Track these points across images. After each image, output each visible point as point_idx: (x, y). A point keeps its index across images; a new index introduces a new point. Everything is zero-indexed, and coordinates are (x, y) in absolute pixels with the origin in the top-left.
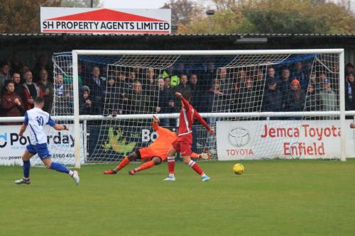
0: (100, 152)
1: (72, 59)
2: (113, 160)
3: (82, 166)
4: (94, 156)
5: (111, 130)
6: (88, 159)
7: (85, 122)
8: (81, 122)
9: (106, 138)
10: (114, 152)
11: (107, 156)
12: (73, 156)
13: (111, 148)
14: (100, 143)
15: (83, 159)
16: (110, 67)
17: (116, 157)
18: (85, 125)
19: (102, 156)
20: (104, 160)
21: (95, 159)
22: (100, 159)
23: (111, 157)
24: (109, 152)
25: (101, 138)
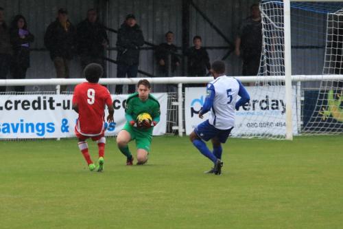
0: (318, 120)
1: (283, 7)
2: (334, 130)
3: (294, 137)
4: (310, 125)
5: (331, 93)
6: (302, 129)
7: (299, 84)
8: (294, 83)
9: (326, 102)
10: (335, 121)
11: (327, 125)
12: (285, 124)
13: (331, 116)
14: (318, 109)
15: (296, 128)
16: (330, 16)
17: (337, 126)
18: (299, 88)
19: (321, 125)
20: (323, 130)
21: (311, 129)
22: (317, 129)
23: (332, 126)
24: (329, 120)
25: (320, 103)
